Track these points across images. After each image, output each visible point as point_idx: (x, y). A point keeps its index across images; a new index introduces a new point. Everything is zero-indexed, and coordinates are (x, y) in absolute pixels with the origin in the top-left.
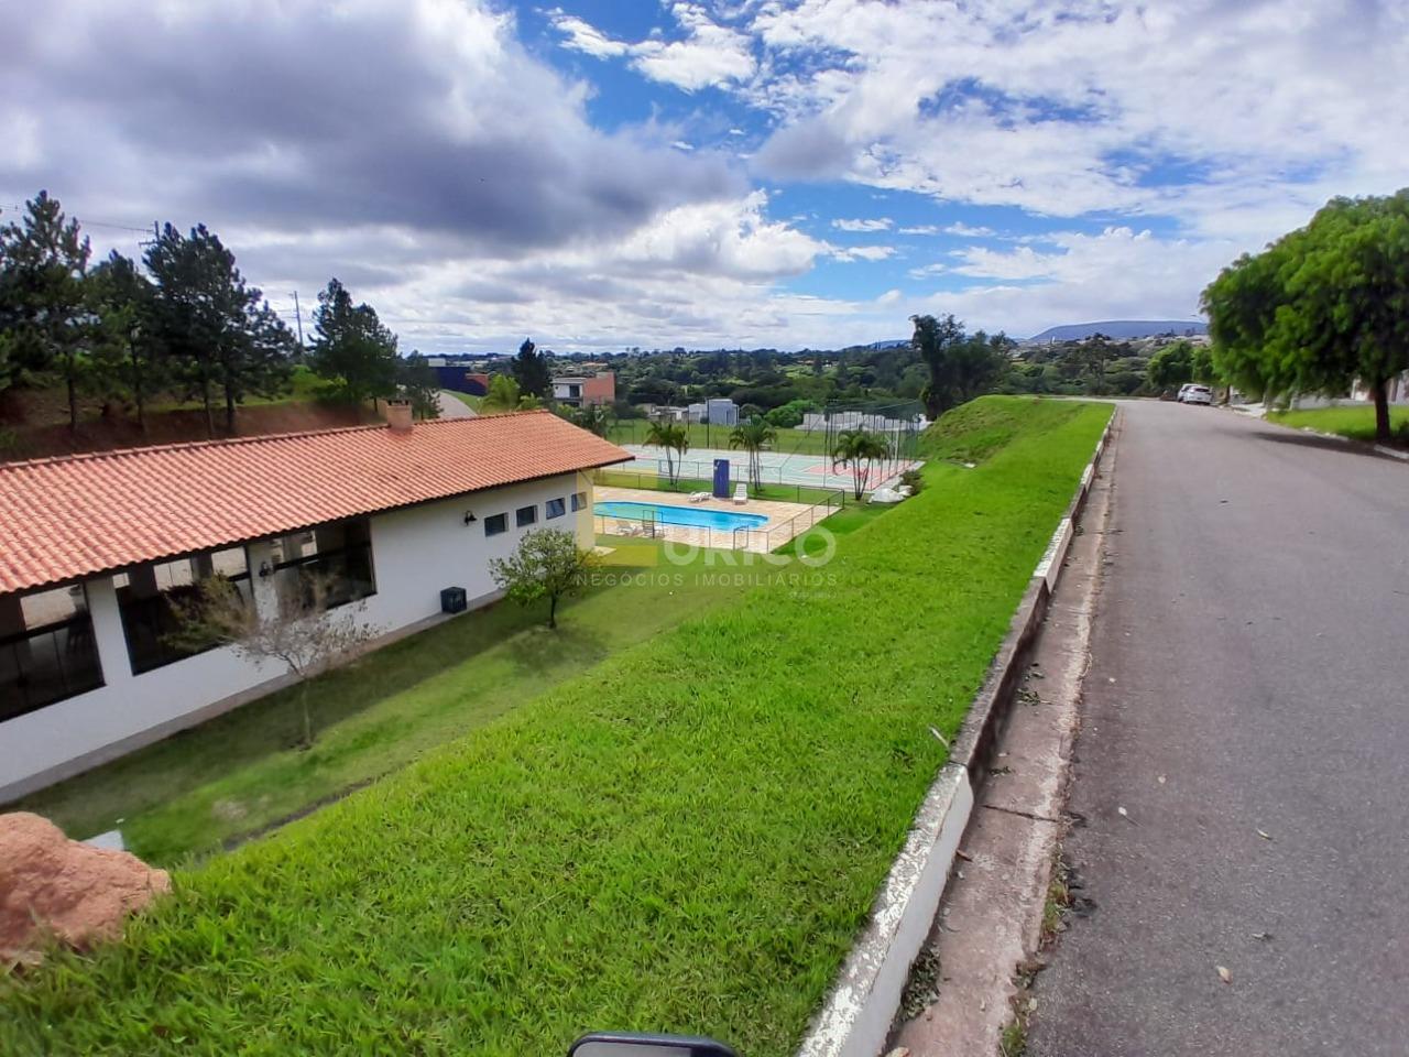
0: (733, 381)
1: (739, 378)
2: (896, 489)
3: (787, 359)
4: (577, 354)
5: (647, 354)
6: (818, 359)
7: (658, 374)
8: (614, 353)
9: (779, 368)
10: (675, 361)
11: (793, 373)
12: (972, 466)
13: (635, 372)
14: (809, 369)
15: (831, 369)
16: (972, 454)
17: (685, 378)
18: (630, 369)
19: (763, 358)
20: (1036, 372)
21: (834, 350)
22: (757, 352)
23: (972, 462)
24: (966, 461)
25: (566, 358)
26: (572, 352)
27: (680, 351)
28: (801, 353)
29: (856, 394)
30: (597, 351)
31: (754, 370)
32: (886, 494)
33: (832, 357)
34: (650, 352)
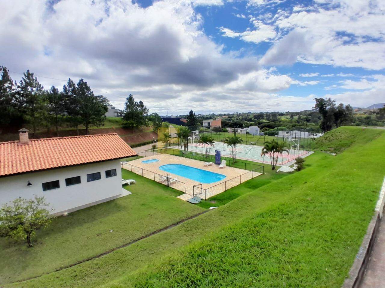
0: (264, 121)
1: (266, 120)
2: (292, 166)
3: (282, 114)
4: (220, 114)
5: (240, 114)
6: (292, 114)
7: (242, 119)
8: (231, 114)
9: (279, 117)
10: (248, 116)
11: (283, 118)
12: (334, 154)
13: (236, 119)
14: (289, 117)
15: (296, 117)
16: (335, 149)
17: (250, 120)
18: (234, 118)
19: (274, 114)
20: (368, 118)
21: (298, 112)
22: (272, 113)
23: (335, 153)
24: (332, 152)
25: (217, 115)
26: (219, 114)
27: (250, 113)
28: (287, 112)
29: (303, 124)
30: (226, 113)
31: (271, 118)
32: (285, 169)
33: (297, 113)
34: (241, 113)
